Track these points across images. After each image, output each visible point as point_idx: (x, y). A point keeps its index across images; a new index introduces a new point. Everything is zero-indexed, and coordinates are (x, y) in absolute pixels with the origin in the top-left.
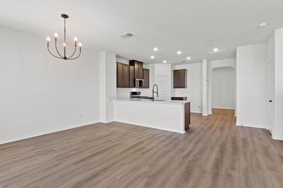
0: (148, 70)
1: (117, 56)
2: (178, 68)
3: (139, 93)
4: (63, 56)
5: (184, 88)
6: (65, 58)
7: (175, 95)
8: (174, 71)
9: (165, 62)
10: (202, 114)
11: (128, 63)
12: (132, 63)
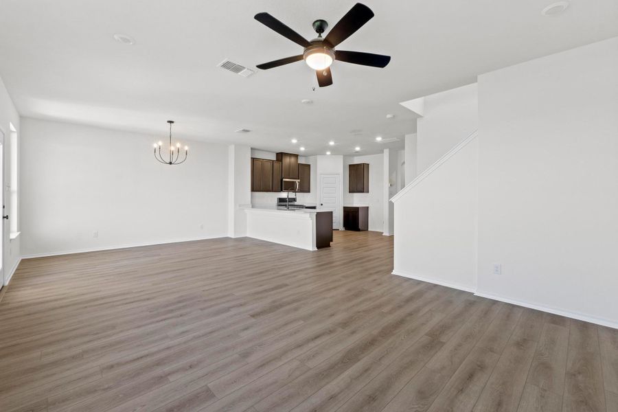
0: (309, 165)
1: (252, 149)
2: (357, 161)
3: (294, 200)
4: (168, 161)
5: (363, 192)
6: (171, 163)
7: (353, 204)
8: (350, 166)
9: (328, 153)
10: (382, 233)
11: (274, 158)
12: (280, 156)
